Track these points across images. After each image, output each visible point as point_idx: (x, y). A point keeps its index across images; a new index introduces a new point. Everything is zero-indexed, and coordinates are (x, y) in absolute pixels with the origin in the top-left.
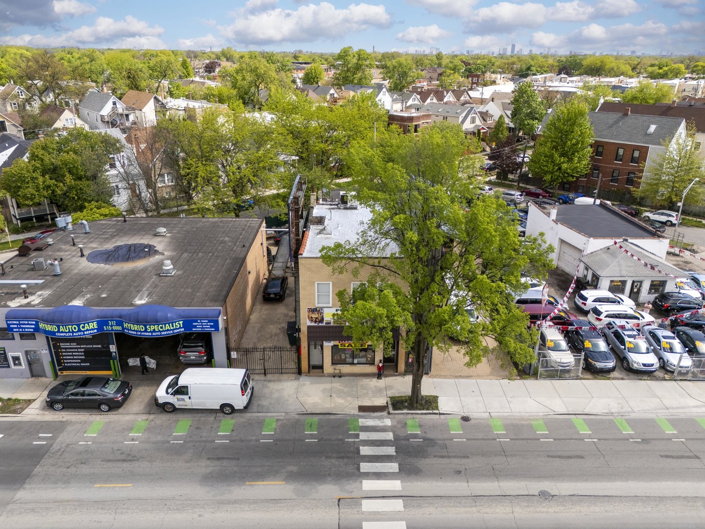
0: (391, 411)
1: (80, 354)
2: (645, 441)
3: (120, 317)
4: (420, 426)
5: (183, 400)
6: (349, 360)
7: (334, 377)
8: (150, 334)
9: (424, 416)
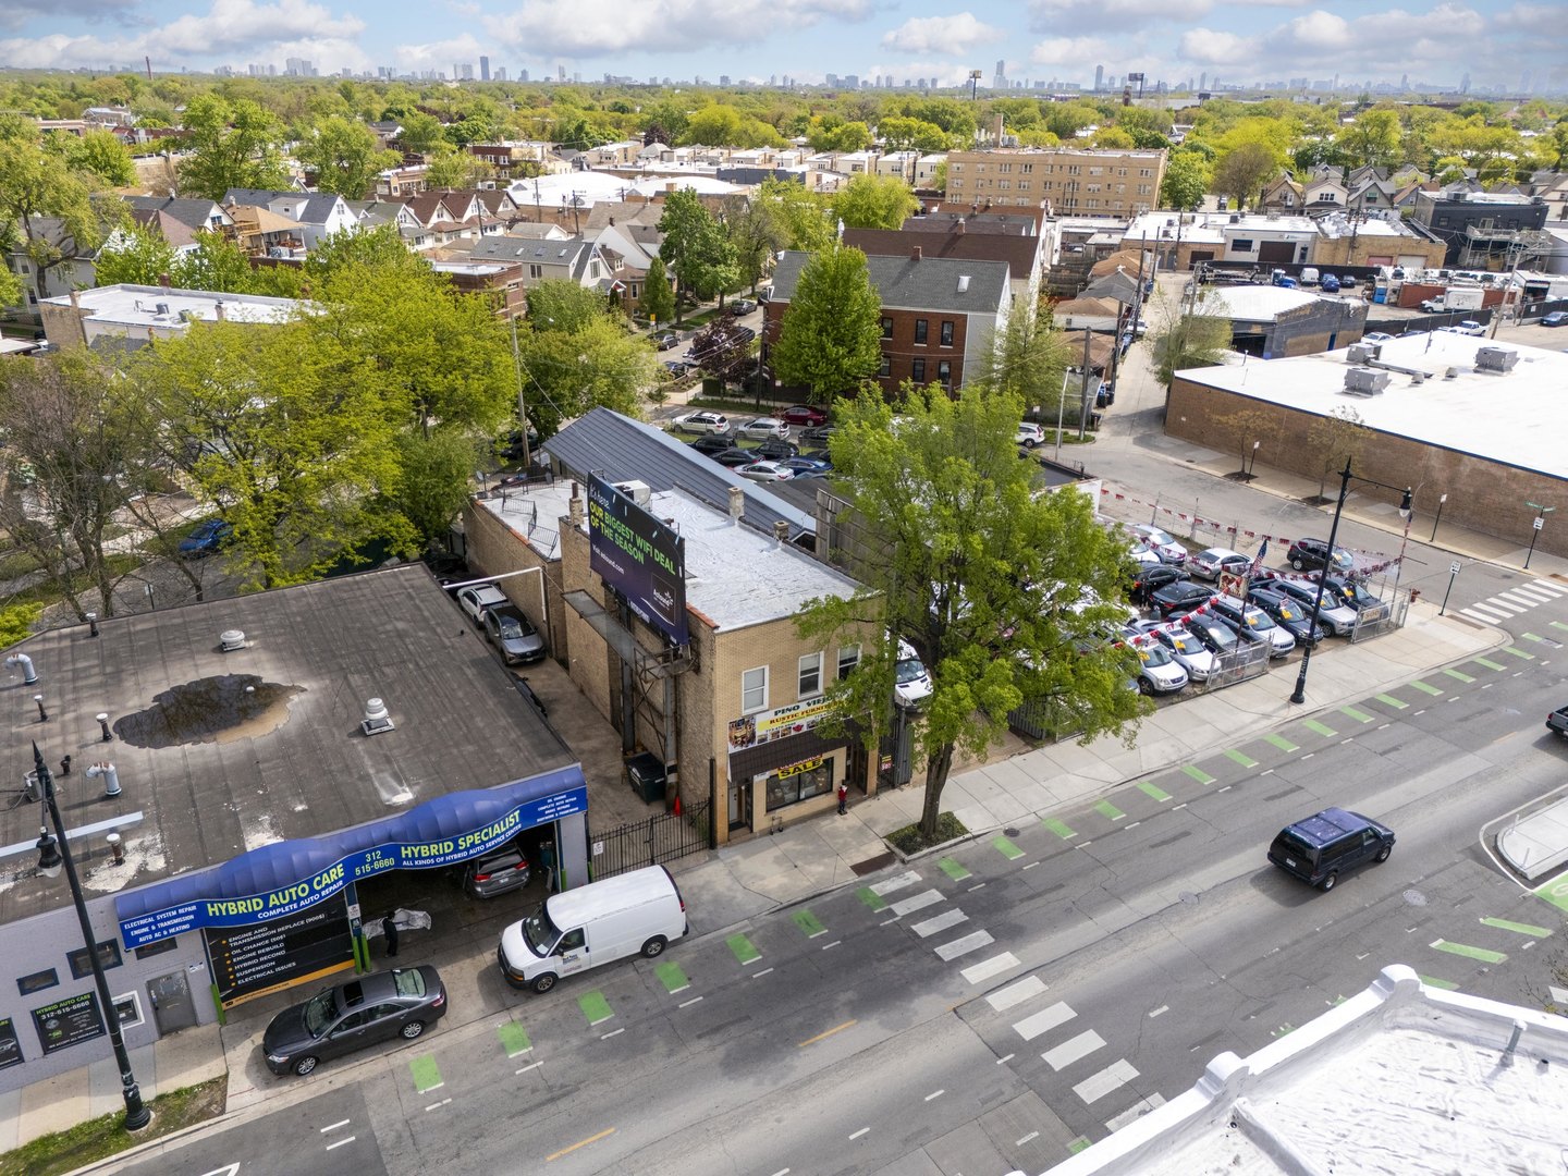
0: (907, 858)
1: (276, 947)
2: (1236, 786)
3: (390, 838)
4: (964, 865)
5: (575, 957)
6: (790, 796)
7: (772, 833)
8: (465, 854)
9: (954, 850)
